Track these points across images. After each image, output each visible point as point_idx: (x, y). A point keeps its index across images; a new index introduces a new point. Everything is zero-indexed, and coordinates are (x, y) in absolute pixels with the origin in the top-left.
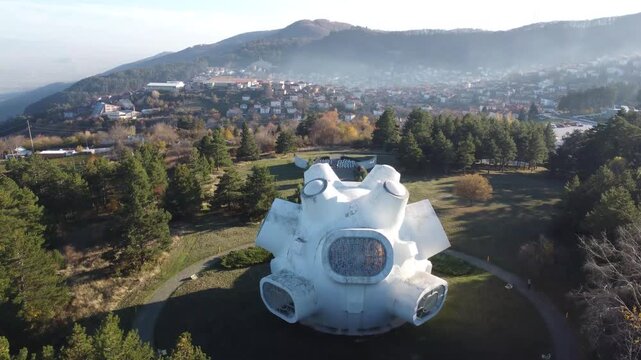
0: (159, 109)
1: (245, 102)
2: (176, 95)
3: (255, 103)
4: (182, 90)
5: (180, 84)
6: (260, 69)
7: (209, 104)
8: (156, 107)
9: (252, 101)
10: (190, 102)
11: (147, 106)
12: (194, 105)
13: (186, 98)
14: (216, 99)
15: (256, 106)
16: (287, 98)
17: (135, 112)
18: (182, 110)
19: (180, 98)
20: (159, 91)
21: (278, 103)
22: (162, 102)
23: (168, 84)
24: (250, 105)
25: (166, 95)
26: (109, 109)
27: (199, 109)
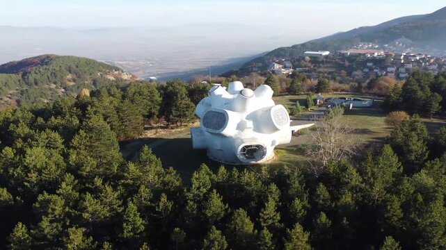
0: (307, 69)
1: (368, 67)
2: (320, 60)
3: (375, 68)
4: (326, 57)
5: (327, 53)
6: (401, 45)
7: (341, 67)
8: (305, 67)
9: (374, 67)
10: (329, 65)
11: (300, 66)
12: (331, 67)
13: (326, 62)
14: (347, 64)
15: (375, 71)
16: (402, 65)
17: (291, 70)
18: (321, 70)
19: (322, 62)
20: (310, 57)
21: (394, 69)
22: (310, 64)
23: (319, 53)
24: (371, 69)
25: (314, 60)
26: (277, 66)
27: (333, 70)
